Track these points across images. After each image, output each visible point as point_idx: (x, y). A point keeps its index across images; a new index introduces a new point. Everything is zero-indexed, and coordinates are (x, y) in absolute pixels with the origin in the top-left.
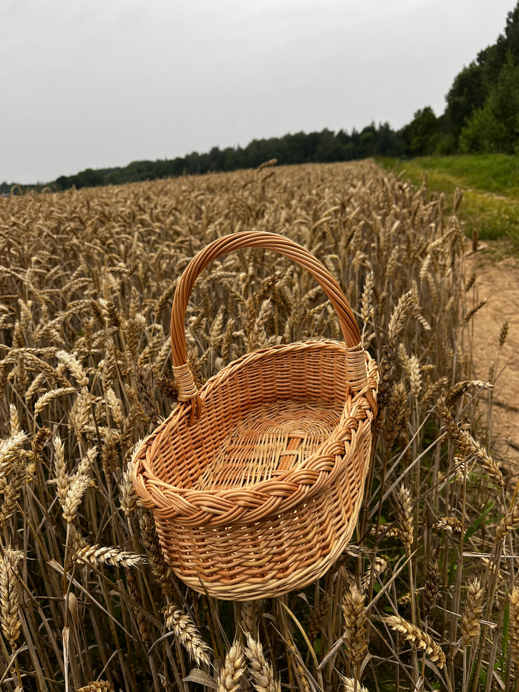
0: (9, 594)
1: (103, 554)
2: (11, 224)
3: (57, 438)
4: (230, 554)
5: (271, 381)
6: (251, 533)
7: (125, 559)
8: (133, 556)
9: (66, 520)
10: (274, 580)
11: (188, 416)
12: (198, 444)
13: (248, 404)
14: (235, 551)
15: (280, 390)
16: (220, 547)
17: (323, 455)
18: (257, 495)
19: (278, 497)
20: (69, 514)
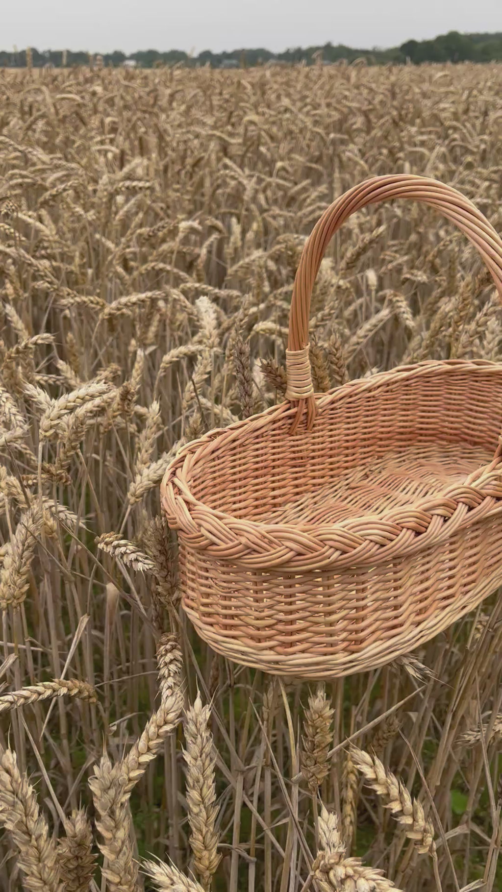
0: (23, 552)
1: (119, 546)
2: (282, 109)
3: (155, 402)
4: (230, 598)
5: (458, 411)
6: (256, 583)
7: (137, 560)
8: (147, 561)
9: (129, 500)
10: (272, 652)
11: (290, 421)
12: (298, 461)
13: (411, 433)
14: (235, 597)
15: (468, 428)
16: (220, 586)
17: (383, 521)
18: (265, 537)
19: (292, 550)
20: (134, 495)
